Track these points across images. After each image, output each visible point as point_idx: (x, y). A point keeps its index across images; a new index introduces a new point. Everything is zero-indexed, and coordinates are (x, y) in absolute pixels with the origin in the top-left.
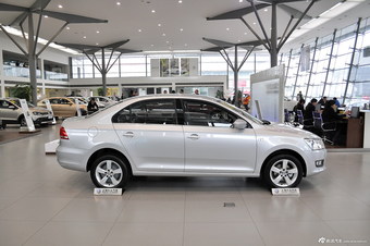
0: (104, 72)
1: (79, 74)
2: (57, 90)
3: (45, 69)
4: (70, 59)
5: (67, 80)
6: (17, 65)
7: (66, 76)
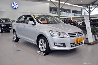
0: (90, 13)
1: (85, 14)
2: (77, 19)
3: (72, 13)
4: (82, 9)
5: (80, 16)
6: (64, 12)
7: (80, 15)
